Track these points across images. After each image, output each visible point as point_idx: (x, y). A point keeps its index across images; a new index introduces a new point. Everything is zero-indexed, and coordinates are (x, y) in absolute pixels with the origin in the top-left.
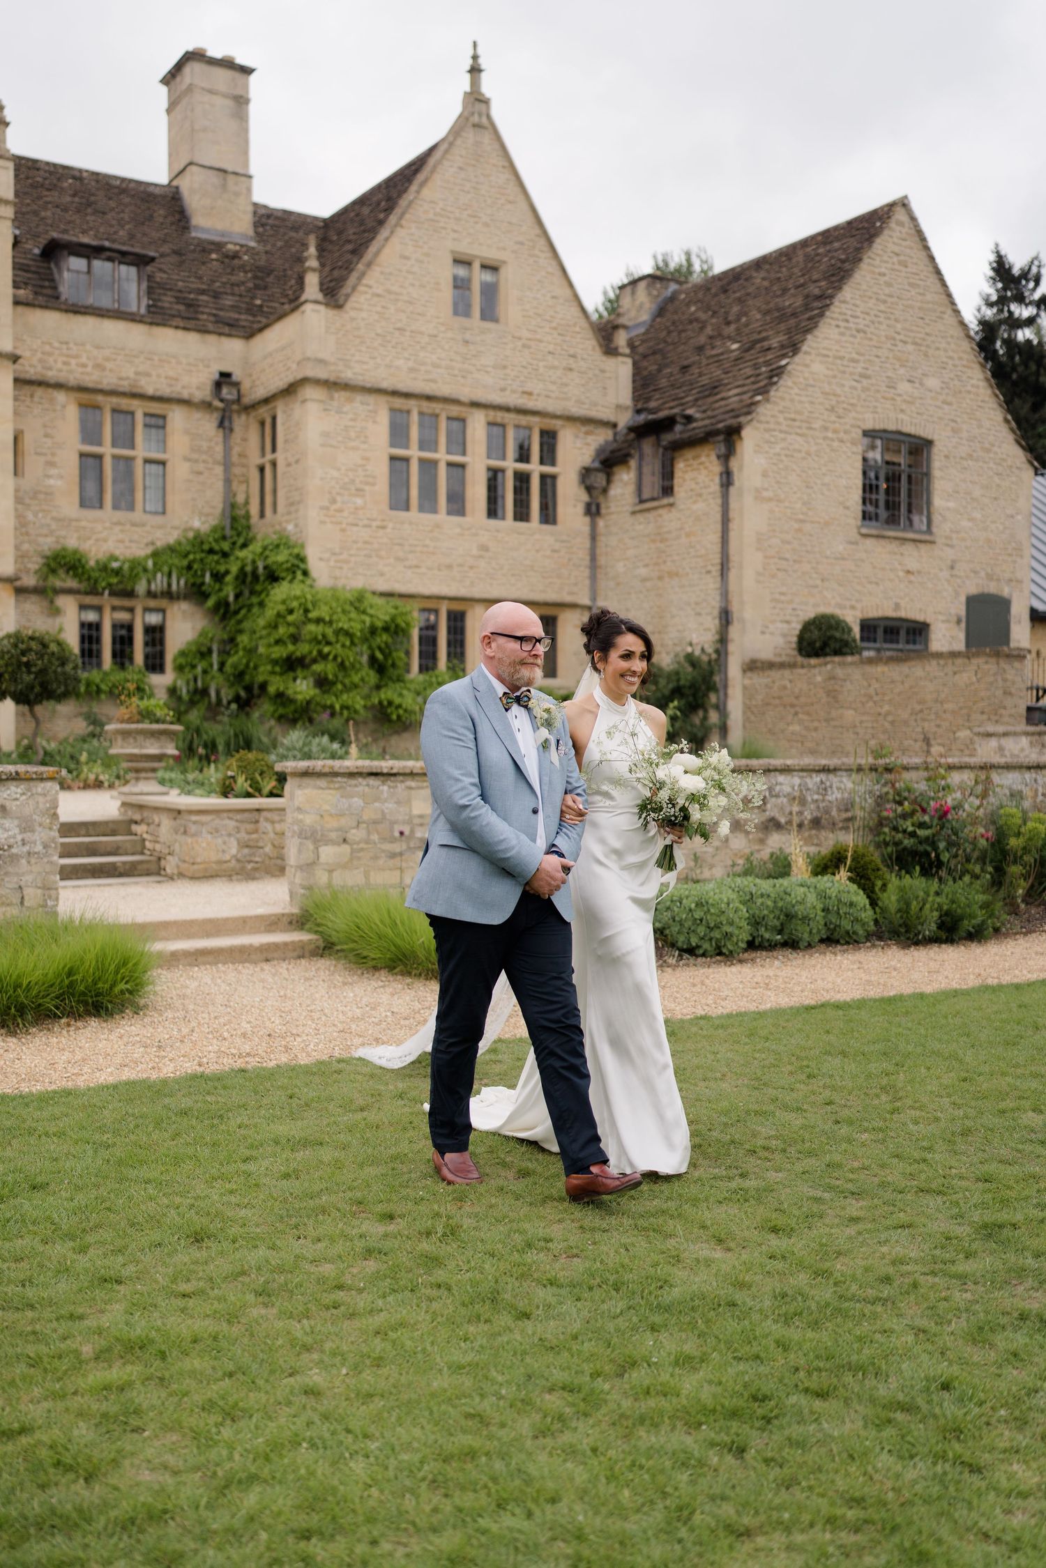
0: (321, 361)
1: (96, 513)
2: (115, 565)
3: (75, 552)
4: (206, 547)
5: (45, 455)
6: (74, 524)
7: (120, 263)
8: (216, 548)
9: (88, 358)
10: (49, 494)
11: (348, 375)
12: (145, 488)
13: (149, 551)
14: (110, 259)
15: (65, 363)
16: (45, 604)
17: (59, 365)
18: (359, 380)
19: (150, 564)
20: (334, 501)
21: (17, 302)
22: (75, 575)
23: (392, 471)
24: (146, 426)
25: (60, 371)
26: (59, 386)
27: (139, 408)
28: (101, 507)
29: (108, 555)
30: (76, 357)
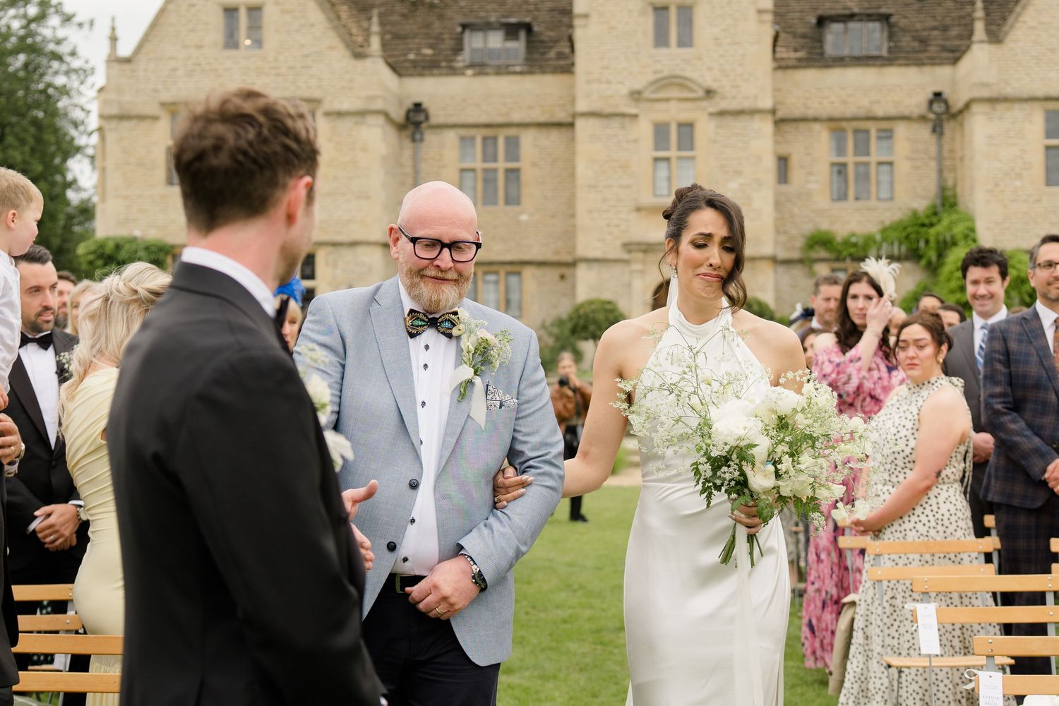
0: (986, 85)
1: (842, 205)
2: (854, 240)
3: (827, 233)
4: (919, 222)
5: (807, 168)
6: (827, 213)
7: (867, 22)
8: (926, 221)
9: (836, 97)
10: (809, 194)
11: (1008, 91)
12: (878, 183)
13: (880, 227)
14: (861, 20)
15: (819, 103)
16: (806, 270)
17: (816, 105)
18: (1018, 93)
19: (878, 237)
20: (997, 185)
22: (827, 249)
23: (1047, 158)
24: (879, 138)
25: (816, 109)
26: (815, 120)
27: (873, 128)
28: (846, 200)
29: (850, 233)
30: (828, 97)
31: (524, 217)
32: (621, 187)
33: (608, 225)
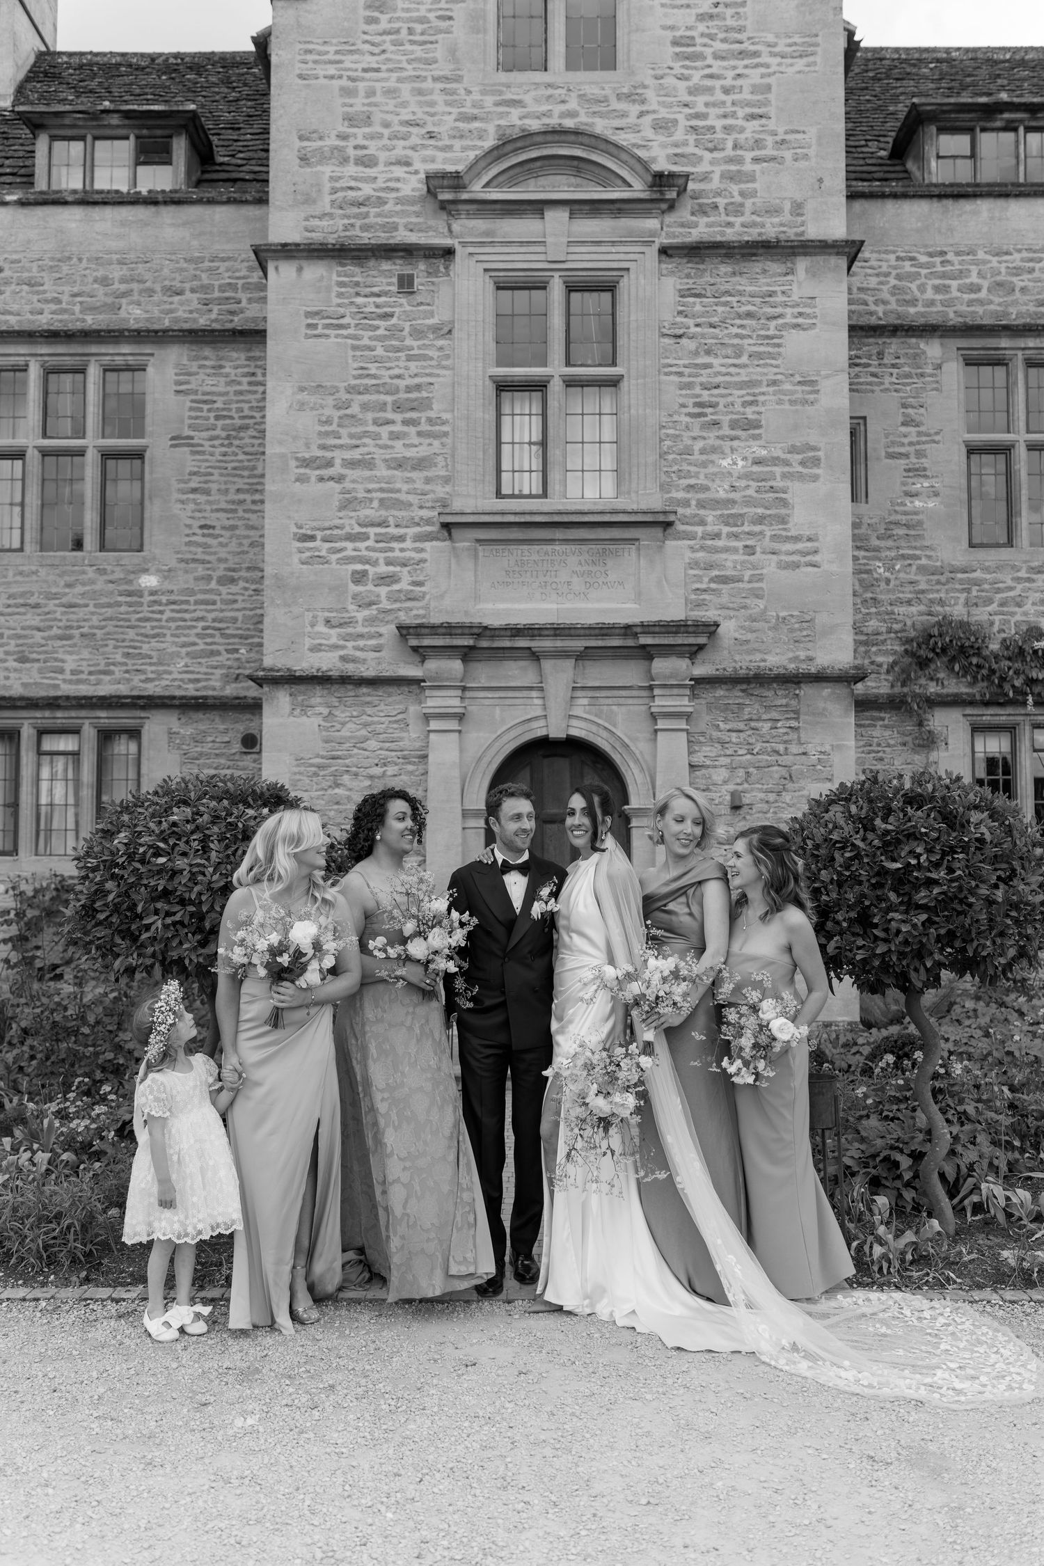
1: (1005, 554)
3: (964, 625)
5: (907, 456)
6: (960, 576)
7: (1028, 129)
9: (980, 274)
10: (913, 525)
14: (1010, 127)
15: (937, 289)
16: (909, 727)
17: (930, 294)
21: (852, 196)
22: (965, 670)
25: (932, 303)
26: (928, 330)
28: (1010, 543)
29: (1024, 628)
30: (961, 274)
31: (149, 581)
32: (399, 464)
33: (359, 577)
